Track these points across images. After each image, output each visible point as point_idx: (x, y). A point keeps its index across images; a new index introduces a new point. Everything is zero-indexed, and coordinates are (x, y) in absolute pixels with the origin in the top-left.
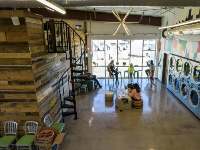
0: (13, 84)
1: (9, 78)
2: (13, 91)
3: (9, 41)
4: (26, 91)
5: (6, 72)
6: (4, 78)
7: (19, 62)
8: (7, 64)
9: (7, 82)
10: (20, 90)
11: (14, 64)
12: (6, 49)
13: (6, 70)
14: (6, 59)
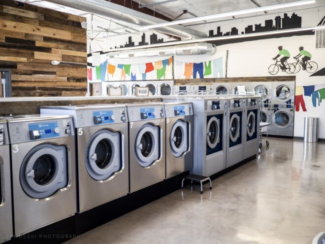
0: (71, 81)
1: (69, 75)
2: (70, 87)
3: (73, 40)
4: (79, 88)
5: (67, 68)
6: (64, 74)
7: (78, 59)
8: (69, 61)
9: (66, 78)
10: (75, 87)
11: (74, 61)
12: (70, 47)
13: (67, 66)
14: (69, 56)
